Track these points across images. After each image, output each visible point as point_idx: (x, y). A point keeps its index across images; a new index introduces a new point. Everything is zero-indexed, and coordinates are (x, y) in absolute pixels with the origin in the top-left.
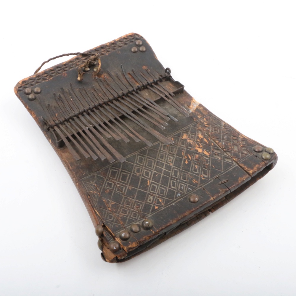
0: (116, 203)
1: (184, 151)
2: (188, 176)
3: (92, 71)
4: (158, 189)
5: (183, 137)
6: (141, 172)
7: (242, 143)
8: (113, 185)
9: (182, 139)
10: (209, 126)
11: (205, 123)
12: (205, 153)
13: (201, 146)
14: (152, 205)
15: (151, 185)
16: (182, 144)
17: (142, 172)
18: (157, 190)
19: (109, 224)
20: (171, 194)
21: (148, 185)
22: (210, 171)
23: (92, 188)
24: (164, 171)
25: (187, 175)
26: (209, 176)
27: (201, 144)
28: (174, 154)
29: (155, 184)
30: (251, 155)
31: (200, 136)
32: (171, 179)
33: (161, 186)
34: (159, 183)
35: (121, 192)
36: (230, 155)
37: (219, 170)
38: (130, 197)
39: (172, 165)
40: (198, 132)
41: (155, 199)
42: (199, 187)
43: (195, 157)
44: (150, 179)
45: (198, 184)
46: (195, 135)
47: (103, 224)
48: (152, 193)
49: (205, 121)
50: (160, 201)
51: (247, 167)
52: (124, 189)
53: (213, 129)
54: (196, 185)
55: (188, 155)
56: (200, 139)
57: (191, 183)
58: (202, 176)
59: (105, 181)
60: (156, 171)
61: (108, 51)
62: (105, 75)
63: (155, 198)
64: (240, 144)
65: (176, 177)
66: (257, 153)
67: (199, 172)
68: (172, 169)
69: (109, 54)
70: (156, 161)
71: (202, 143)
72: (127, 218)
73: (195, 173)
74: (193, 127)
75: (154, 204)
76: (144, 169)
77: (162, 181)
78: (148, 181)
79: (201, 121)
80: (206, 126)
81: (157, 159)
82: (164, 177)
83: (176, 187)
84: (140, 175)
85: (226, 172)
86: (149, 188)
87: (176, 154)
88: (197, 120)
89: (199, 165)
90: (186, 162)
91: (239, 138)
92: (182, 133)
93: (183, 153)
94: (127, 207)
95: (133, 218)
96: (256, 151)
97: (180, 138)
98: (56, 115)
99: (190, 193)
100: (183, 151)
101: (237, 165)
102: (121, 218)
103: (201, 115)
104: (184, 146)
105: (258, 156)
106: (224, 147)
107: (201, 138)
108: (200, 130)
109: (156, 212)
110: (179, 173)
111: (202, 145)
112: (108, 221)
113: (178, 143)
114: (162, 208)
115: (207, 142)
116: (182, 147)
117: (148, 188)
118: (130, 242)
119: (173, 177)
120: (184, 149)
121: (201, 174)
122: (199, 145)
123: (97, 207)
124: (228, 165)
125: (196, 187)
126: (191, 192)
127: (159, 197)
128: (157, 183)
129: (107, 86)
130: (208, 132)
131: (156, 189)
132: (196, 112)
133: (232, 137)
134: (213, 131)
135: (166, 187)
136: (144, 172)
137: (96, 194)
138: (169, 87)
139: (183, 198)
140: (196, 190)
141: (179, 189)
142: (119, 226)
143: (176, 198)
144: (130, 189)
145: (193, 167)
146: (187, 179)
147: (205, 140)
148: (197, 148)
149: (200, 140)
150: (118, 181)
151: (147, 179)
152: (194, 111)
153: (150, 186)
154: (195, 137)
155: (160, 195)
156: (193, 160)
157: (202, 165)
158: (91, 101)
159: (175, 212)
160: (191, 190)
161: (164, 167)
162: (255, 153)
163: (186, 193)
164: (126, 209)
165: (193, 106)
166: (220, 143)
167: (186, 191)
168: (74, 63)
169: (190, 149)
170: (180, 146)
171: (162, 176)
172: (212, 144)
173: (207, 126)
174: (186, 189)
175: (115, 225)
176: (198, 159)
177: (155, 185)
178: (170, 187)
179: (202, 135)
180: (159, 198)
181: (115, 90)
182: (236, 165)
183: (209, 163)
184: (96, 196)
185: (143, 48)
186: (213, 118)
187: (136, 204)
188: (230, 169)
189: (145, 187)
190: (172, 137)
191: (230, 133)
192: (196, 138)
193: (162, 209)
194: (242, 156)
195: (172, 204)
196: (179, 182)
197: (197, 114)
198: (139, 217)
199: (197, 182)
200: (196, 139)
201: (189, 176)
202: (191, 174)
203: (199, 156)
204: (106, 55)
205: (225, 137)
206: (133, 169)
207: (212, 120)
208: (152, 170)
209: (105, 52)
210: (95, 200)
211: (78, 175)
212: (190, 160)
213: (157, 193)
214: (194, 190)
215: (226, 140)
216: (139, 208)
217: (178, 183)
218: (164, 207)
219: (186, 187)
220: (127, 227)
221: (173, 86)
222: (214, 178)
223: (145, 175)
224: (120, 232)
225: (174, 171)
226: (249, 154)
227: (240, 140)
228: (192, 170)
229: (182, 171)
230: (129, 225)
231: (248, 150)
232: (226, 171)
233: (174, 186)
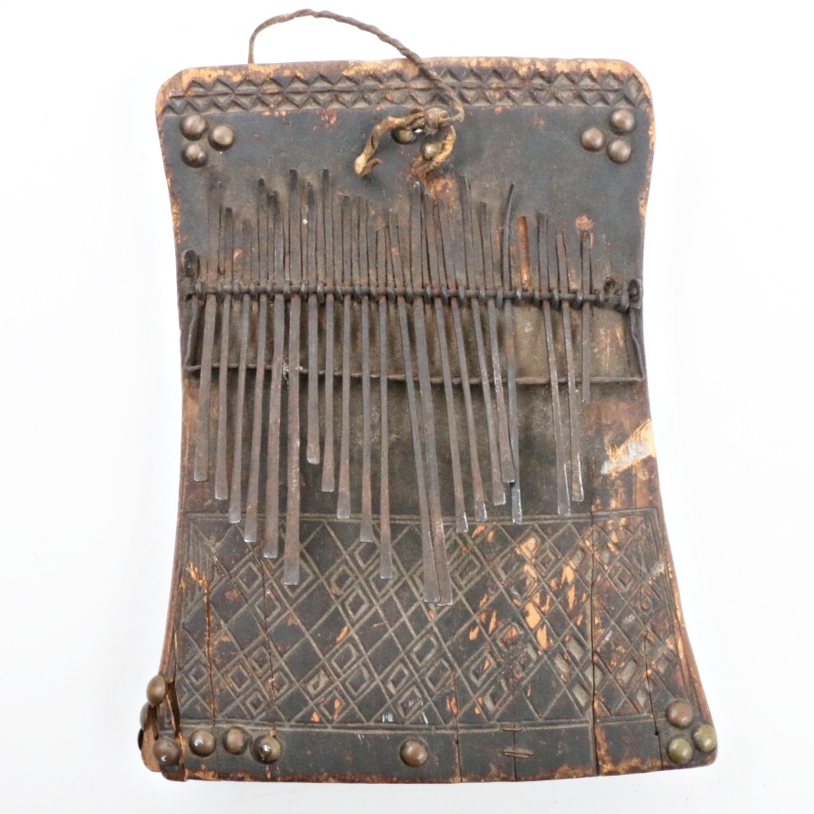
0: (234, 640)
1: (493, 593)
2: (449, 678)
3: (418, 149)
4: (355, 666)
5: (523, 547)
6: (345, 591)
7: (654, 667)
8: (257, 582)
9: (515, 553)
10: (617, 553)
11: (614, 538)
12: (542, 636)
13: (546, 608)
14: (310, 702)
15: (344, 644)
16: (503, 568)
17: (349, 590)
18: (349, 668)
19: (185, 693)
20: (374, 703)
21: (338, 639)
22: (511, 698)
23: (204, 558)
24: (404, 624)
25: (449, 672)
26: (497, 710)
27: (551, 599)
28: (460, 588)
29: (356, 646)
30: (648, 717)
31: (569, 574)
32: (402, 661)
33: (365, 665)
34: (367, 651)
35: (263, 617)
36: (598, 680)
37: (537, 712)
38: (276, 647)
39: (433, 617)
40: (571, 557)
41: (327, 691)
42: (452, 728)
43: (505, 631)
44: (353, 625)
45: (456, 716)
46: (558, 560)
47: (171, 680)
48: (333, 669)
49: (616, 530)
50: (337, 704)
51: (607, 751)
52: (275, 613)
53: (616, 571)
54: (447, 717)
55: (494, 614)
56: (562, 582)
57: (440, 703)
58: (480, 700)
59: (247, 557)
60: (384, 611)
61: (509, 96)
62: (450, 185)
63: (330, 689)
64: (651, 665)
65: (417, 661)
66: (668, 724)
67: (484, 683)
68: (423, 632)
69: (505, 111)
70: (404, 579)
71: (557, 598)
72: (233, 700)
73: (471, 683)
74: (574, 530)
75: (317, 705)
76: (360, 584)
77: (377, 649)
78: (345, 629)
79: (610, 522)
80: (608, 548)
81: (409, 574)
82: (390, 640)
83: (399, 691)
84: (337, 597)
85: (546, 728)
86: (334, 650)
87: (466, 590)
88: (600, 513)
89: (499, 665)
90: (473, 635)
91: (665, 644)
92: (527, 531)
93: (484, 600)
94: (254, 669)
95: (247, 709)
96: (667, 715)
97: (514, 545)
98: (236, 254)
99: (418, 729)
100: (488, 593)
101: (590, 725)
102: (221, 691)
103: (623, 503)
104: (504, 577)
105: (662, 734)
106: (599, 650)
107: (566, 579)
108: (582, 550)
109: (308, 730)
110: (433, 656)
111: (551, 604)
112: (187, 681)
113: (495, 558)
114: (330, 726)
115: (571, 606)
116: (496, 579)
117: (331, 649)
118: (203, 767)
119: (409, 657)
120: (498, 588)
121: (483, 695)
122: (543, 602)
123: (184, 628)
124: (567, 710)
125: (444, 725)
126: (421, 729)
127: (340, 692)
128: (362, 648)
129: (431, 230)
130: (599, 572)
131: (348, 664)
132: (619, 482)
133: (649, 629)
134: (611, 578)
135: (376, 676)
136: (354, 594)
137: (200, 588)
138: (609, 341)
139: (393, 732)
140: (439, 732)
141: (400, 702)
142: (204, 710)
143: (377, 721)
144: (289, 624)
145: (480, 660)
146: (439, 684)
147: (571, 594)
148: (530, 608)
149: (558, 585)
150: (275, 581)
151: (346, 619)
152: (614, 474)
153: (341, 647)
154: (552, 567)
155: (346, 688)
156: (494, 640)
157: (504, 669)
158: (357, 259)
159: (348, 758)
160: (424, 723)
161: (409, 613)
162: (662, 720)
163: (407, 724)
164: (248, 673)
165: (627, 452)
166: (601, 631)
167: (414, 718)
168: (381, 86)
169: (512, 597)
170: (495, 572)
171: (386, 636)
172: (580, 618)
173: (613, 549)
174: (418, 714)
175: (196, 701)
176: (509, 642)
177: (354, 651)
178: (384, 681)
179: (576, 571)
180: (337, 695)
181: (446, 257)
182: (586, 722)
183: (527, 674)
184: (198, 594)
185: (621, 148)
186: (650, 530)
187: (276, 675)
188: (564, 723)
189: (327, 643)
190: (492, 529)
191: (651, 614)
192: (554, 570)
193: (325, 730)
194: (623, 707)
195: (355, 732)
196: (415, 683)
197: (616, 491)
198: (264, 714)
199: (455, 711)
200: (549, 576)
201: (451, 681)
202: (459, 677)
203: (520, 636)
204: (493, 110)
205: (630, 619)
206: (334, 566)
207: (641, 539)
208: (377, 600)
209: (498, 96)
210: (190, 604)
211: (192, 497)
212: (487, 632)
213: (344, 676)
214: (433, 728)
215: (623, 630)
216: (278, 690)
217: (410, 682)
218: (334, 728)
219: (420, 708)
220: (221, 725)
221: (621, 343)
222: (506, 726)
223: (350, 605)
224: (198, 727)
225: (424, 639)
226: (645, 714)
227: (660, 651)
228: (468, 668)
229: (445, 653)
230: (227, 722)
231: (655, 698)
232: (549, 725)
233: (395, 683)
